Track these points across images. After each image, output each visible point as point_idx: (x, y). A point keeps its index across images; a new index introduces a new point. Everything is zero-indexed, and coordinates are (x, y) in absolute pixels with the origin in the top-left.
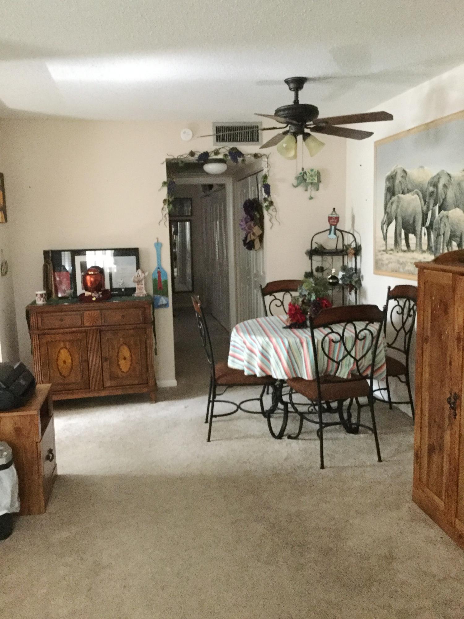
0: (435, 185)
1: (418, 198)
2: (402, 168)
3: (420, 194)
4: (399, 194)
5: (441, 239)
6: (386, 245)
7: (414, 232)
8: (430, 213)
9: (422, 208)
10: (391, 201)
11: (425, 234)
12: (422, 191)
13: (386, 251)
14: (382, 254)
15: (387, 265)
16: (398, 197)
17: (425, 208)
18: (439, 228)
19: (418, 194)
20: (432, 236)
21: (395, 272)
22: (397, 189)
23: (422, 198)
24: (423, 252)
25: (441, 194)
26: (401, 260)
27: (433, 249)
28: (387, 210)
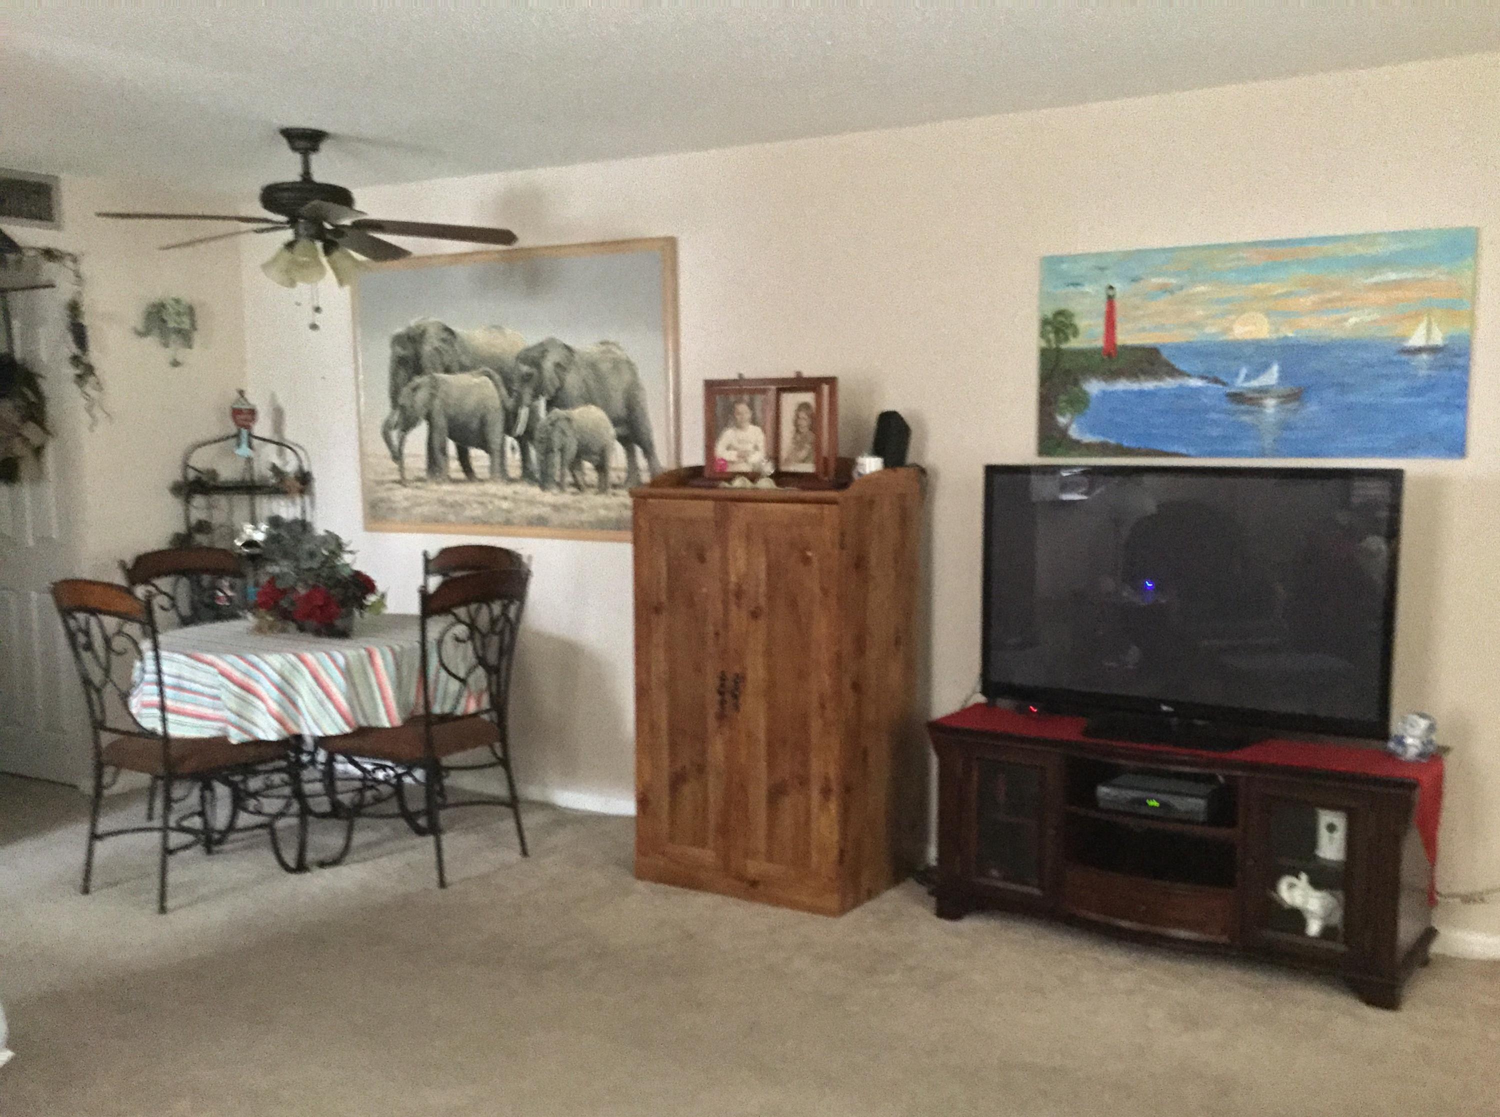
0: (536, 364)
1: (490, 383)
2: (440, 323)
3: (497, 377)
4: (436, 370)
5: (557, 459)
6: (401, 469)
7: (484, 445)
8: (524, 413)
9: (502, 402)
10: (412, 384)
11: (513, 449)
12: (500, 371)
13: (402, 482)
14: (390, 489)
15: (406, 509)
16: (434, 378)
17: (510, 403)
18: (549, 439)
19: (490, 376)
20: (533, 453)
21: (431, 523)
22: (426, 362)
23: (500, 383)
24: (511, 481)
25: (551, 380)
26: (449, 499)
27: (537, 476)
28: (401, 400)
